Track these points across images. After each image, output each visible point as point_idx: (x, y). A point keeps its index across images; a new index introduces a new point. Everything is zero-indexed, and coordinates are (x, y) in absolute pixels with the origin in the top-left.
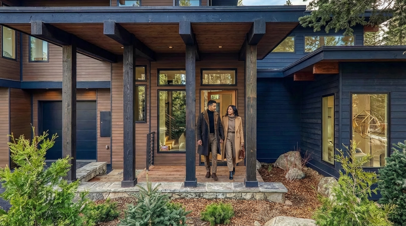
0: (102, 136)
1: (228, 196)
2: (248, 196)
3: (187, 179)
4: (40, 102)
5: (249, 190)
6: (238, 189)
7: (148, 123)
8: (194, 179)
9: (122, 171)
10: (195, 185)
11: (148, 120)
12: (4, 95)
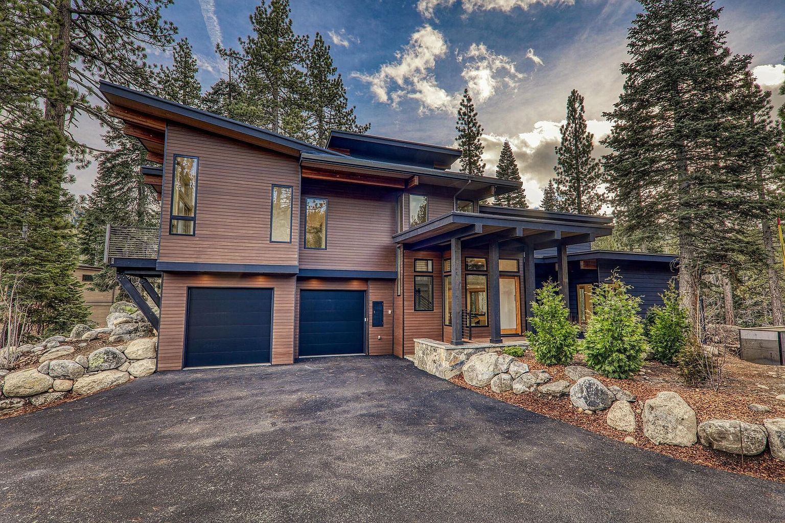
0: (374, 326)
4: (301, 290)
12: (291, 283)
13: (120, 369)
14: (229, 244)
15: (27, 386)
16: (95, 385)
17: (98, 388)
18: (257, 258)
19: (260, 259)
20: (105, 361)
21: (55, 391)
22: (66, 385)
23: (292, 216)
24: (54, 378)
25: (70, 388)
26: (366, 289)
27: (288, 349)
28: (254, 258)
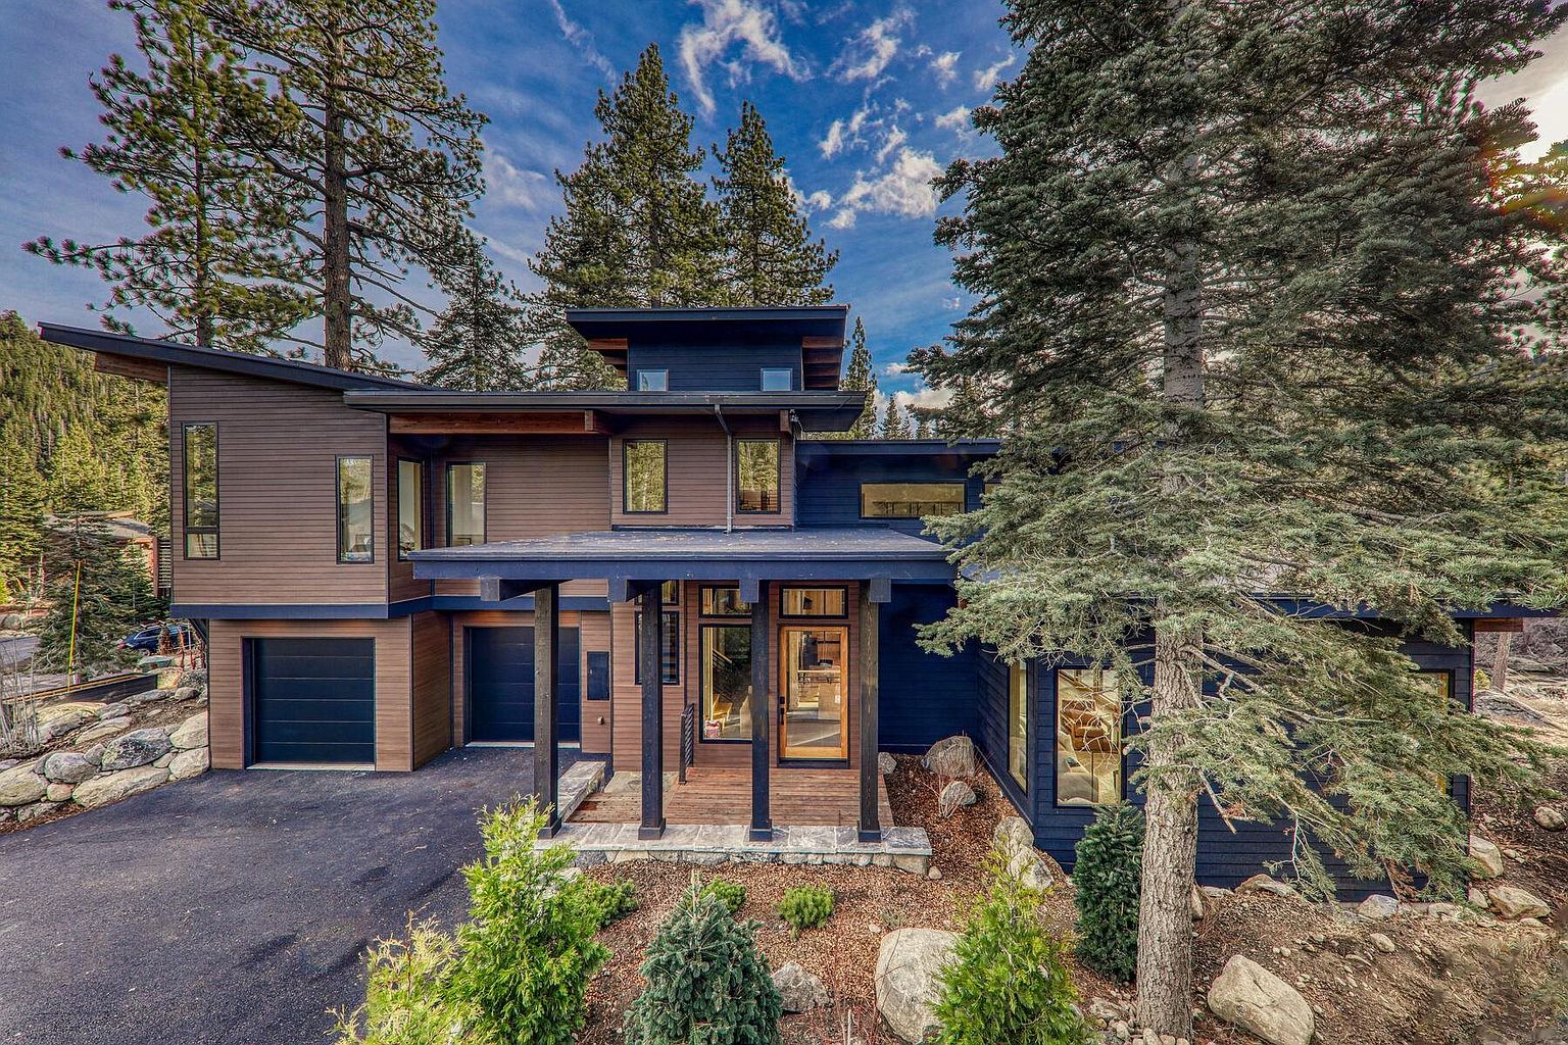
0: (590, 698)
1: (828, 859)
2: (863, 861)
3: (755, 825)
4: (466, 629)
5: (865, 851)
6: (847, 847)
7: (682, 684)
8: (768, 825)
9: (638, 775)
10: (768, 837)
11: (681, 678)
12: (402, 630)
13: (155, 764)
14: (271, 571)
15: (9, 793)
16: (100, 795)
17: (105, 799)
18: (317, 594)
19: (322, 594)
20: (120, 757)
21: (47, 801)
22: (58, 792)
23: (373, 513)
24: (50, 781)
25: (67, 797)
26: (577, 625)
27: (402, 747)
28: (313, 594)
